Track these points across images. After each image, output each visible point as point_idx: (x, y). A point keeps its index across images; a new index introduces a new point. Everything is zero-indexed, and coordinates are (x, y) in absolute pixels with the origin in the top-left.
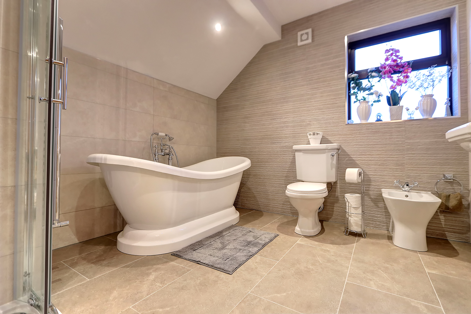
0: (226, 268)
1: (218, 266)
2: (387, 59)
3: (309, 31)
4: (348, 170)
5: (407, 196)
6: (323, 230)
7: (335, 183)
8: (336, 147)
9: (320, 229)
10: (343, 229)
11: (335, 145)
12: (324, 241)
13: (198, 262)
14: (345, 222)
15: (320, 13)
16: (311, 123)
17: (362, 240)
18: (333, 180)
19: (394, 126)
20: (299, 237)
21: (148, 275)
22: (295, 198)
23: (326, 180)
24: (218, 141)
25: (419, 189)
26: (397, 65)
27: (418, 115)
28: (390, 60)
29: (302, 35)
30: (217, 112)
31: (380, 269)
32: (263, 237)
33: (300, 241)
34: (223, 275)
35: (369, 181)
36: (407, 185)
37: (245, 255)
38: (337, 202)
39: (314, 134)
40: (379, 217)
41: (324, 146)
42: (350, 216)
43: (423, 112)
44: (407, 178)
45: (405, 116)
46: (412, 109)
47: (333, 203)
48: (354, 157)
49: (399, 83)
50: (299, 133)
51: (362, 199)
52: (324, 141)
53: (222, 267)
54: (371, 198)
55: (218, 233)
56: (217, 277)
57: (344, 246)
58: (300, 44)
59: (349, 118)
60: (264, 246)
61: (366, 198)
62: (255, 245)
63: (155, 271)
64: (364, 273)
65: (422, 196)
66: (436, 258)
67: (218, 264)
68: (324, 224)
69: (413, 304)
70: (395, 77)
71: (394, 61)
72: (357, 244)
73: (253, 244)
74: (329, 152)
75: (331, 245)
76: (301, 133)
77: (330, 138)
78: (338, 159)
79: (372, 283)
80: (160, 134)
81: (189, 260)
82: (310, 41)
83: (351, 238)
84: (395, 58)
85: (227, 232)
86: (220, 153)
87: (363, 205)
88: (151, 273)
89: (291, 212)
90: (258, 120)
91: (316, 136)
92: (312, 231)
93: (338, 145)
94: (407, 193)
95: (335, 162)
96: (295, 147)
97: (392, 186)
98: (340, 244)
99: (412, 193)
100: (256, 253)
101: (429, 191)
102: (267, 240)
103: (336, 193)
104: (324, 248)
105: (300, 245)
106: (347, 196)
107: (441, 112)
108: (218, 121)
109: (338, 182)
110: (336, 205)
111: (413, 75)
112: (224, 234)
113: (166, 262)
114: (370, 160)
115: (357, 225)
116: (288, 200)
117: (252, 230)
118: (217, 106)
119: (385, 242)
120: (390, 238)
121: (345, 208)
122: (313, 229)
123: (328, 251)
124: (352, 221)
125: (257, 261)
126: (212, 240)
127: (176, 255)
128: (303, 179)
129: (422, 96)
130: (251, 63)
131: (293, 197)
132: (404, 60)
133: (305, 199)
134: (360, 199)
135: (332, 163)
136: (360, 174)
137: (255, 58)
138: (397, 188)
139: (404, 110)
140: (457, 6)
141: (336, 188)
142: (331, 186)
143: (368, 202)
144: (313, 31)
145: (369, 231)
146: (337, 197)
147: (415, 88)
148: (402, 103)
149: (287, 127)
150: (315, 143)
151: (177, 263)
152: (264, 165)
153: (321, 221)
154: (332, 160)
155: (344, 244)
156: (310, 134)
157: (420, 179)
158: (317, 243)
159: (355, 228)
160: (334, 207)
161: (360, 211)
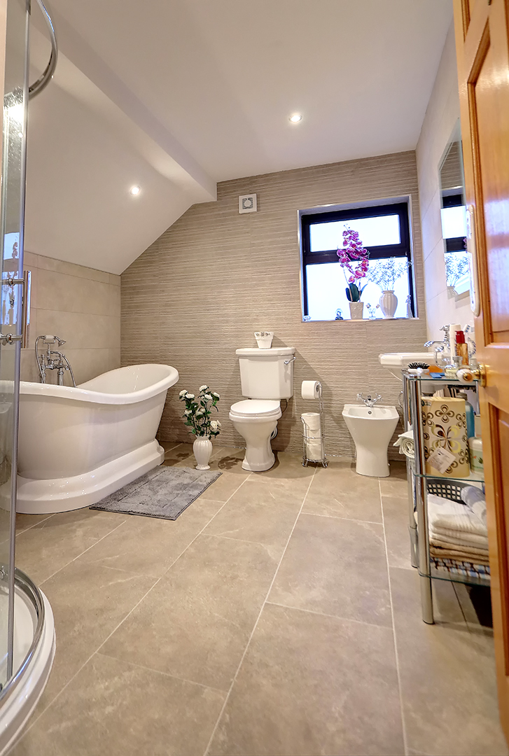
0: (167, 514)
1: (157, 513)
2: (345, 243)
3: (254, 196)
4: (305, 383)
5: (370, 413)
6: (277, 461)
7: (291, 399)
8: (291, 352)
9: (274, 462)
10: (302, 459)
11: (289, 349)
12: (278, 476)
13: (129, 513)
14: (303, 451)
15: (266, 175)
16: (259, 318)
17: (322, 470)
18: (287, 395)
19: (354, 327)
20: (247, 473)
21: (74, 531)
22: (244, 423)
23: (278, 396)
24: (122, 339)
25: (382, 403)
26: (357, 252)
27: (379, 314)
28: (349, 245)
29: (244, 200)
30: (121, 294)
31: (335, 498)
32: (202, 477)
33: (249, 478)
34: (166, 522)
35: (331, 395)
36: (369, 400)
37: (186, 500)
38: (294, 425)
39: (263, 335)
40: (343, 441)
41: (276, 350)
42: (308, 442)
43: (385, 310)
44: (371, 390)
45: (366, 315)
46: (373, 307)
47: (289, 426)
48: (312, 365)
49: (358, 275)
50: (243, 331)
51: (322, 419)
52: (275, 343)
53: (162, 514)
54: (333, 416)
55: (142, 477)
56: (160, 524)
57: (300, 479)
58: (241, 211)
59: (306, 313)
60: (206, 488)
61: (328, 417)
62: (194, 487)
63: (80, 526)
64: (319, 504)
65: (385, 412)
66: (394, 483)
67: (156, 511)
68: (278, 455)
69: (359, 524)
70: (354, 264)
71: (353, 246)
72: (315, 475)
73: (192, 487)
74: (281, 359)
75: (286, 480)
76: (247, 331)
77: (283, 339)
78: (294, 368)
79: (325, 511)
80: (47, 337)
81: (116, 512)
82: (254, 209)
83: (310, 468)
84: (354, 242)
85: (154, 476)
86: (127, 358)
87: (322, 427)
88: (75, 530)
89: (235, 442)
90: (186, 309)
91: (265, 337)
92: (263, 464)
93: (292, 350)
94: (370, 409)
95: (289, 372)
96: (239, 352)
97: (355, 401)
98: (297, 477)
99: (375, 409)
100: (198, 496)
101: (393, 405)
102: (209, 481)
103: (293, 413)
104: (277, 483)
105: (250, 483)
106: (304, 416)
107: (402, 311)
108: (122, 308)
109: (295, 397)
110: (292, 427)
111: (373, 263)
112: (150, 478)
113: (88, 517)
114: (331, 369)
115: (316, 452)
116: (232, 425)
117: (186, 471)
118: (122, 284)
119: (348, 470)
120: (353, 465)
121: (303, 433)
122: (265, 461)
123: (283, 486)
124: (310, 449)
125: (202, 504)
126: (137, 486)
127: (96, 508)
128: (250, 396)
129: (384, 292)
130: (174, 227)
131: (240, 421)
132: (364, 245)
133: (254, 423)
134: (319, 419)
135: (286, 373)
136: (317, 389)
137: (179, 220)
138: (360, 402)
139: (365, 308)
140: (410, 196)
141: (292, 405)
142: (285, 404)
143: (330, 423)
144: (258, 197)
145: (331, 459)
146: (294, 418)
147: (375, 281)
148: (362, 298)
149: (227, 321)
150: (264, 347)
151: (101, 516)
152: (194, 376)
153: (275, 452)
154: (286, 369)
155: (301, 477)
156: (258, 335)
157: (384, 391)
158: (269, 479)
159: (314, 457)
160: (290, 430)
161: (318, 434)
